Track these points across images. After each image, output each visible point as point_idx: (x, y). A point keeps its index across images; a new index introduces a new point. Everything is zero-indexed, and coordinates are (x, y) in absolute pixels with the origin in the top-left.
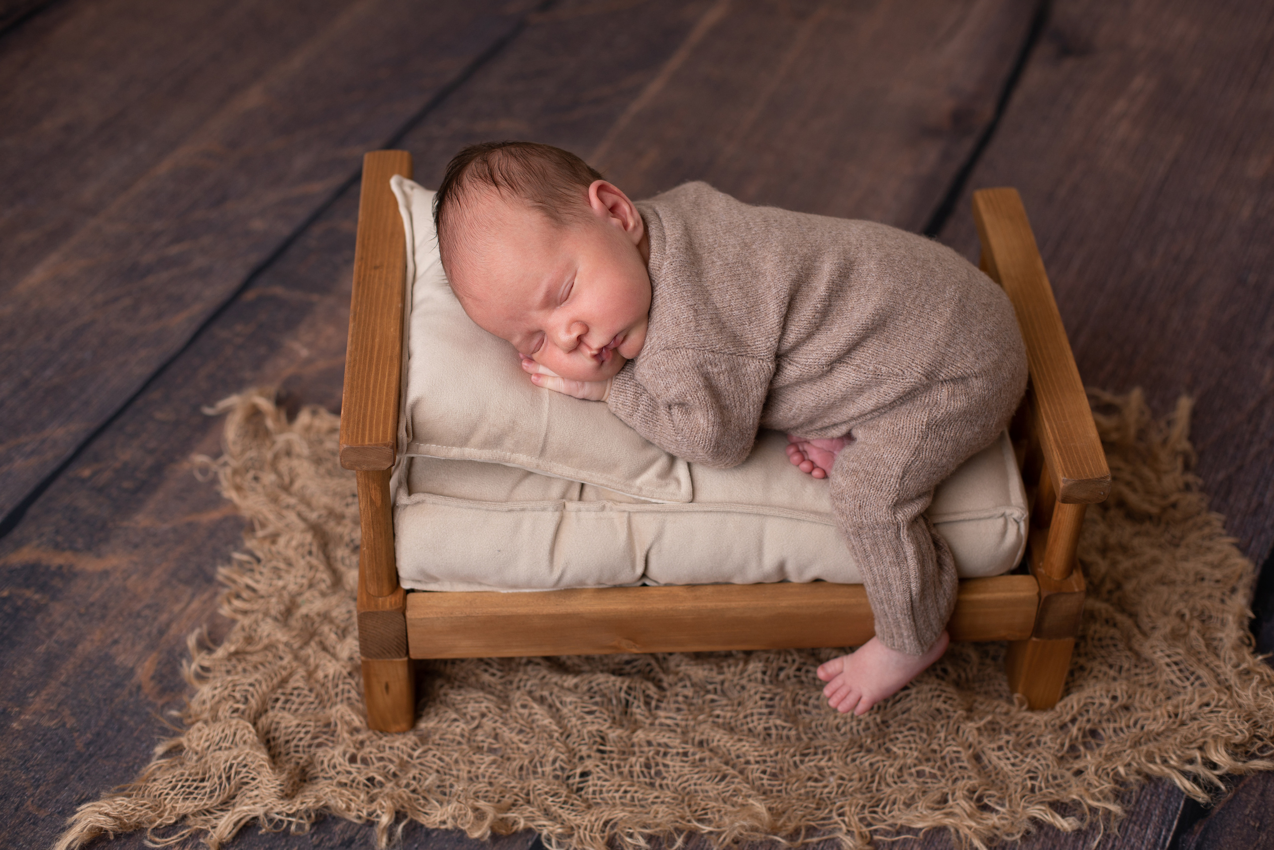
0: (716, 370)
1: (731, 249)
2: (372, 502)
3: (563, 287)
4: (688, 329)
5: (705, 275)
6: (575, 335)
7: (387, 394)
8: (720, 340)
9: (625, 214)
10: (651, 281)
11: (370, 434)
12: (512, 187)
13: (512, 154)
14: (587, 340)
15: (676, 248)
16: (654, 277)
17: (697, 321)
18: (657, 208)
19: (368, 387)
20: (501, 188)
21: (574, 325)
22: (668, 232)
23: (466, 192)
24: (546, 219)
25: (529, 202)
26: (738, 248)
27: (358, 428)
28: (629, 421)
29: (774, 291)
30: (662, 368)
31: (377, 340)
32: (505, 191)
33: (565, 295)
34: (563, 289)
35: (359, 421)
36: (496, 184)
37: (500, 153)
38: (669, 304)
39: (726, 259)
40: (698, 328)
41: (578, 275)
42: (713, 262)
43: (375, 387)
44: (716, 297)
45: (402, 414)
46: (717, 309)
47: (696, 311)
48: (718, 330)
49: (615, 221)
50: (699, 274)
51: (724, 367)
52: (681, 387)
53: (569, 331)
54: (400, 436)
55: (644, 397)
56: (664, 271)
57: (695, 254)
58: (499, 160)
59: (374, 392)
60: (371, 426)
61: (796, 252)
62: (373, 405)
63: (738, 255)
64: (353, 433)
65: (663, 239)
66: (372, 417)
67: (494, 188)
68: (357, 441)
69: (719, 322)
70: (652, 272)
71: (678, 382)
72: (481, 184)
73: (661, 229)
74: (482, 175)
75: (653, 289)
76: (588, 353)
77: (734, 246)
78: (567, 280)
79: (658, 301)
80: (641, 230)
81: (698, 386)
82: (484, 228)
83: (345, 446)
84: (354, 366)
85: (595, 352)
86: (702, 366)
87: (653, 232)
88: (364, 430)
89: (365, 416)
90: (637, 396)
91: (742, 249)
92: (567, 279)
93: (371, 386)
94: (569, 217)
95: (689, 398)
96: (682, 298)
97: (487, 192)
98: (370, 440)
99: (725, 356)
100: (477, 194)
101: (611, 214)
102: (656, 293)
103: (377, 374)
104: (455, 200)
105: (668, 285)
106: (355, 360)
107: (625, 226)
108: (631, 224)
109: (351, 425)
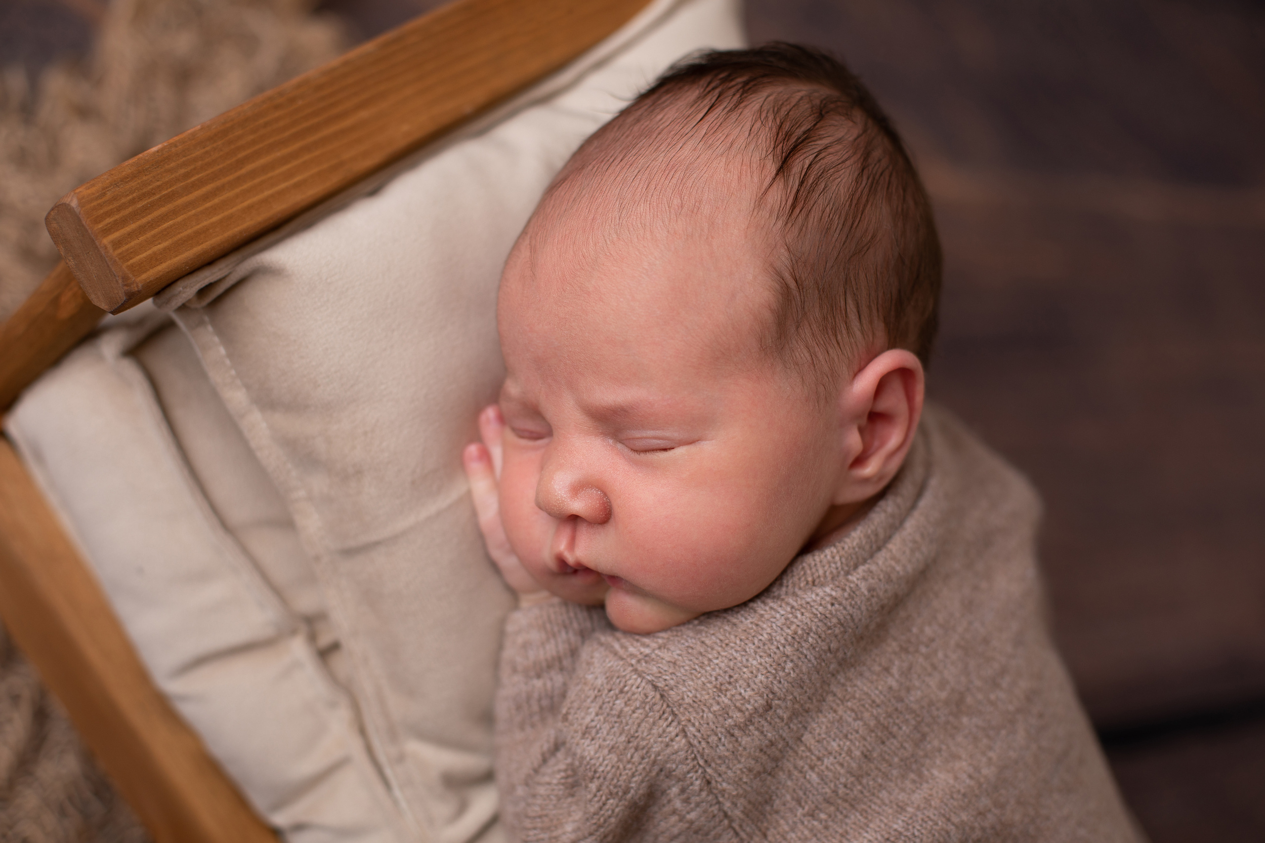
0: (678, 804)
1: (933, 682)
2: (55, 302)
3: (650, 433)
4: (725, 712)
5: (851, 673)
6: (578, 506)
7: (250, 208)
8: (738, 782)
9: (882, 444)
10: (779, 580)
11: (131, 235)
12: (793, 206)
13: (867, 156)
14: (583, 534)
15: (871, 589)
16: (789, 581)
17: (750, 721)
18: (934, 482)
19: (241, 163)
20: (779, 185)
21: (594, 492)
22: (895, 546)
23: (734, 116)
24: (767, 315)
25: (783, 258)
26: (943, 695)
27: (133, 202)
28: (505, 671)
29: (898, 825)
30: (620, 703)
31: (364, 114)
32: (777, 196)
33: (640, 444)
34: (648, 435)
35: (151, 193)
36: (783, 168)
37: (855, 132)
38: (751, 648)
39: (908, 690)
40: (737, 732)
41: (692, 449)
42: (887, 670)
43: (253, 174)
44: (820, 725)
45: (232, 259)
46: (799, 739)
47: (769, 707)
48: (758, 768)
49: (854, 440)
50: (844, 664)
51: (692, 816)
52: (606, 762)
53: (578, 488)
54: (179, 287)
55: (558, 679)
56: (810, 597)
57: (882, 627)
58: (839, 141)
59: (239, 180)
60: (151, 225)
61: (1002, 806)
62: (206, 197)
63: (931, 704)
64: (115, 199)
65: (877, 545)
66: (175, 213)
67: (771, 168)
68: (97, 220)
69: (776, 760)
70: (798, 570)
71: (612, 749)
72: (765, 137)
73: (896, 526)
74: (786, 127)
75: (764, 593)
76: (562, 547)
77: (942, 684)
78: (667, 434)
79: (745, 621)
80: (870, 491)
81: (626, 792)
82: (676, 201)
83: (74, 203)
84: (277, 107)
85: (570, 559)
86: (669, 776)
87: (878, 518)
88: (134, 216)
89: (170, 198)
90: (556, 664)
91: (947, 703)
92: (672, 433)
93: (249, 167)
94: (802, 355)
95: (593, 786)
96: (780, 666)
97: (756, 158)
98: (117, 244)
99: (715, 809)
100: (741, 141)
101: (864, 421)
102: (759, 606)
103: (285, 160)
104: (707, 102)
105: (788, 623)
106: (292, 100)
107: (860, 460)
108: (870, 469)
109: (133, 184)
